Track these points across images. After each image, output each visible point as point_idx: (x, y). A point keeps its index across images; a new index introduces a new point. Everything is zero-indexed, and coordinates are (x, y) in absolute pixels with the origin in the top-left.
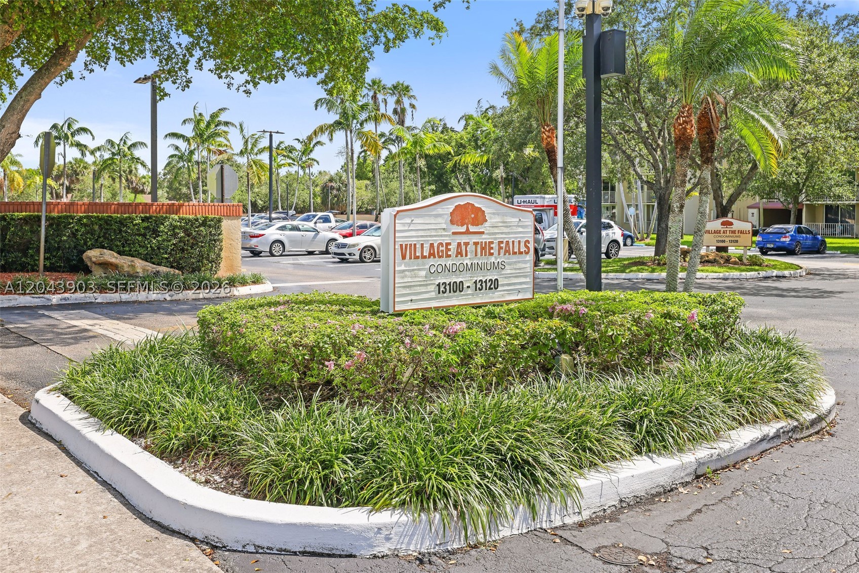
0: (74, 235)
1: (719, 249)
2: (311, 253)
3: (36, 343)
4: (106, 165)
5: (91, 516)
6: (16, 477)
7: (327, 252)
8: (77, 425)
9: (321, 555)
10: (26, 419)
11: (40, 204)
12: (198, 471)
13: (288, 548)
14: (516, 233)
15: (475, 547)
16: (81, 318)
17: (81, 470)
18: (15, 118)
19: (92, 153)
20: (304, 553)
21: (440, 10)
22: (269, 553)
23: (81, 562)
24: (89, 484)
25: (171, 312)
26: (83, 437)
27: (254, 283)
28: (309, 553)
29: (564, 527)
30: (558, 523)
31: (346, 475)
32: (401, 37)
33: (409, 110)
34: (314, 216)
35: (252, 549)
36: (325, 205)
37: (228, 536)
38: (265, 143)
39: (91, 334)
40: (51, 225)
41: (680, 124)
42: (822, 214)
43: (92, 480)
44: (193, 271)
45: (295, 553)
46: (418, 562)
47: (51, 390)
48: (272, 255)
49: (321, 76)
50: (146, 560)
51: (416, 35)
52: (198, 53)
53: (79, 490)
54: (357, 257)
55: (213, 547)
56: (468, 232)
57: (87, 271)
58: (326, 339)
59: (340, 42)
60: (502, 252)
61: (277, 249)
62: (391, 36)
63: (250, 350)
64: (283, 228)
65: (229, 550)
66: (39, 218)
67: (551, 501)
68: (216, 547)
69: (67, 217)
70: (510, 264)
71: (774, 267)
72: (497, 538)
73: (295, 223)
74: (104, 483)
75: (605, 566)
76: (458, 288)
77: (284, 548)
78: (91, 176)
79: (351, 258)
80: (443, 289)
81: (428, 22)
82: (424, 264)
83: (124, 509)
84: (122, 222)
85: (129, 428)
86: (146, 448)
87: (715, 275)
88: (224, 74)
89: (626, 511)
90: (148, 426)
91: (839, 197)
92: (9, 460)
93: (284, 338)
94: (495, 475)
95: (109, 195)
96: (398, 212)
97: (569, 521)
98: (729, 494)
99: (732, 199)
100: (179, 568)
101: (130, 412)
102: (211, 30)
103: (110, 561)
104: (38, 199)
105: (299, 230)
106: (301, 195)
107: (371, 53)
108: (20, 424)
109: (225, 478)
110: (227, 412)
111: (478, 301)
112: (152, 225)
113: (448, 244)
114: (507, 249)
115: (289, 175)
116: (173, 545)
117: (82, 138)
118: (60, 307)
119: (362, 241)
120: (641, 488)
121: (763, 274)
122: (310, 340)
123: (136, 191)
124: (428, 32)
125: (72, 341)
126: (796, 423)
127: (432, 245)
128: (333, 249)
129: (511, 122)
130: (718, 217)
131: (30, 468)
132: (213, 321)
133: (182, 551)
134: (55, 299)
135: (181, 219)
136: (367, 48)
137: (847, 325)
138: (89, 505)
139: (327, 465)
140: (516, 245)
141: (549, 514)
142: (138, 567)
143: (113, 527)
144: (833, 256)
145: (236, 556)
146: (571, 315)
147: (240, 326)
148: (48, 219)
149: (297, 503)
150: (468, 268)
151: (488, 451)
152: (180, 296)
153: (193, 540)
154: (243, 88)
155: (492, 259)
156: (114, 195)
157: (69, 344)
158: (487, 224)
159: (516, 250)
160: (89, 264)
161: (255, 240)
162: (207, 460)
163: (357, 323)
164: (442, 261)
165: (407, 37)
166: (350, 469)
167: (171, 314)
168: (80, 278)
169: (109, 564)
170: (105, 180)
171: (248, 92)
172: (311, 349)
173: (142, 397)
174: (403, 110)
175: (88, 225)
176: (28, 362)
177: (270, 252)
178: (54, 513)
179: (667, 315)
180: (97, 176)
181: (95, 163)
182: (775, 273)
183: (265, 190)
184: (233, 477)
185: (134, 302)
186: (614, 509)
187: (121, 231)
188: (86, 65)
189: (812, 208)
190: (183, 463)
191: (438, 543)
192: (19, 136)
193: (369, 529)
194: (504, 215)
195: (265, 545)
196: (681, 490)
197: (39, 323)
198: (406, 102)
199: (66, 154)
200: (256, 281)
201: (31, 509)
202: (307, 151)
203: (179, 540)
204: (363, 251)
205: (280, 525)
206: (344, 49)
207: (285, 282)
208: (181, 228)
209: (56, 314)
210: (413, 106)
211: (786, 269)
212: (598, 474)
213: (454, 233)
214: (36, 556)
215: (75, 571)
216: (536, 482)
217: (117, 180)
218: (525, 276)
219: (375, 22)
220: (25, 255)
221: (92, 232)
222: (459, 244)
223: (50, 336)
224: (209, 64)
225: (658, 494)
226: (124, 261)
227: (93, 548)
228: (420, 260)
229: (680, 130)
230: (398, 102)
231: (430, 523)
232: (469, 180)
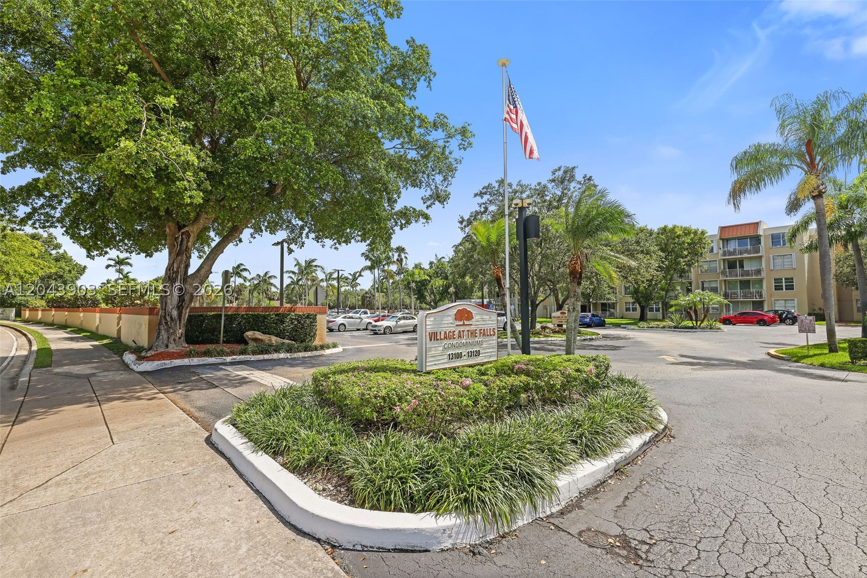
0: (239, 324)
1: (559, 325)
2: (358, 330)
3: (217, 386)
4: (256, 287)
5: (249, 521)
6: (200, 488)
7: (367, 329)
8: (241, 448)
9: (406, 551)
10: (208, 441)
11: (221, 308)
12: (317, 482)
13: (384, 547)
14: (488, 324)
15: (503, 537)
16: (243, 370)
17: (242, 481)
18: (209, 263)
19: (250, 281)
20: (395, 550)
21: (430, 208)
22: (371, 551)
23: (242, 566)
24: (248, 493)
25: (292, 366)
26: (244, 458)
27: (334, 347)
28: (399, 549)
29: (552, 515)
30: (548, 513)
31: (417, 488)
32: (408, 222)
33: (404, 260)
34: (360, 311)
35: (359, 548)
36: (363, 306)
37: (343, 539)
38: (335, 275)
39: (248, 380)
40: (227, 319)
41: (572, 264)
42: (600, 307)
43: (249, 489)
44: (302, 342)
45: (389, 551)
46: (472, 554)
47: (224, 422)
48: (339, 331)
49: (368, 242)
50: (288, 562)
51: (416, 221)
52: (307, 230)
53: (241, 499)
54: (382, 332)
55: (333, 547)
56: (464, 325)
57: (246, 343)
58: (393, 392)
59: (380, 224)
60: (482, 335)
61: (342, 328)
62: (403, 222)
63: (346, 398)
64: (345, 317)
65: (344, 549)
66: (221, 315)
67: (544, 498)
68: (335, 546)
69: (235, 315)
70: (485, 341)
71: (587, 334)
72: (516, 528)
73: (350, 315)
74: (257, 492)
75: (591, 549)
76: (459, 356)
77: (381, 547)
78: (248, 292)
79: (379, 332)
80: (452, 357)
81: (422, 215)
82: (441, 343)
83: (271, 514)
84: (265, 317)
85: (273, 450)
86: (283, 465)
87: (560, 339)
88: (320, 241)
89: (584, 500)
90: (285, 448)
91: (609, 299)
92: (196, 474)
93: (368, 392)
94: (511, 484)
95: (257, 301)
96: (428, 314)
97: (554, 510)
98: (638, 483)
99: (564, 301)
100: (311, 569)
101: (273, 440)
102: (312, 218)
103: (262, 565)
104: (220, 305)
105: (353, 318)
106: (351, 301)
107: (394, 231)
108: (205, 444)
109: (335, 487)
110: (334, 440)
111: (470, 363)
112: (281, 318)
113: (454, 332)
114: (484, 333)
115: (345, 291)
116: (306, 546)
117: (245, 274)
118: (232, 364)
119: (385, 323)
120: (589, 483)
121: (583, 338)
122: (383, 393)
123: (270, 299)
124: (422, 220)
125: (238, 385)
126: (656, 432)
127: (445, 332)
128: (370, 327)
129: (459, 264)
130: (557, 310)
131: (210, 480)
132: (322, 379)
133: (311, 552)
134: (229, 359)
135: (296, 315)
136: (392, 228)
137: (637, 365)
138: (247, 512)
139: (404, 481)
140: (489, 331)
141: (543, 507)
142: (282, 569)
143: (264, 531)
144: (609, 328)
145: (349, 554)
146: (524, 370)
147: (339, 383)
148: (225, 315)
149: (385, 510)
150: (465, 345)
151: (504, 468)
152: (296, 355)
153: (319, 540)
154: (334, 247)
155: (477, 339)
156: (259, 301)
157: (236, 387)
158: (473, 320)
159: (489, 334)
160: (247, 339)
161: (331, 323)
162: (323, 473)
163: (409, 380)
164: (451, 342)
165: (411, 223)
166: (419, 483)
167: (291, 367)
168: (241, 347)
169: (262, 567)
170: (255, 294)
171: (336, 248)
172: (383, 398)
173: (281, 429)
174: (402, 260)
175: (247, 318)
176: (212, 399)
177: (339, 329)
178: (224, 519)
179: (578, 370)
180: (251, 292)
181: (250, 285)
182: (589, 337)
183: (334, 298)
184: (340, 486)
185: (271, 360)
186: (576, 498)
187: (264, 322)
188: (252, 235)
189: (595, 305)
190: (307, 475)
191: (481, 536)
192: (211, 273)
193: (437, 531)
194: (482, 314)
195: (369, 544)
196: (610, 481)
197: (220, 374)
198: (403, 255)
199: (236, 281)
200: (335, 346)
201: (208, 516)
202: (355, 279)
203: (310, 541)
204: (385, 328)
205: (378, 530)
206: (381, 228)
207: (348, 345)
208: (296, 319)
209: (229, 368)
210: (406, 258)
211: (593, 335)
212: (564, 476)
213: (457, 325)
214: (210, 562)
215: (237, 576)
216: (534, 486)
217: (261, 294)
218: (493, 348)
219: (396, 215)
220: (213, 335)
221: (249, 322)
222: (460, 331)
223: (225, 382)
224: (312, 235)
225: (598, 486)
226: (265, 337)
227: (250, 552)
228: (439, 341)
229: (572, 268)
230: (399, 256)
231: (476, 522)
232: (433, 293)
